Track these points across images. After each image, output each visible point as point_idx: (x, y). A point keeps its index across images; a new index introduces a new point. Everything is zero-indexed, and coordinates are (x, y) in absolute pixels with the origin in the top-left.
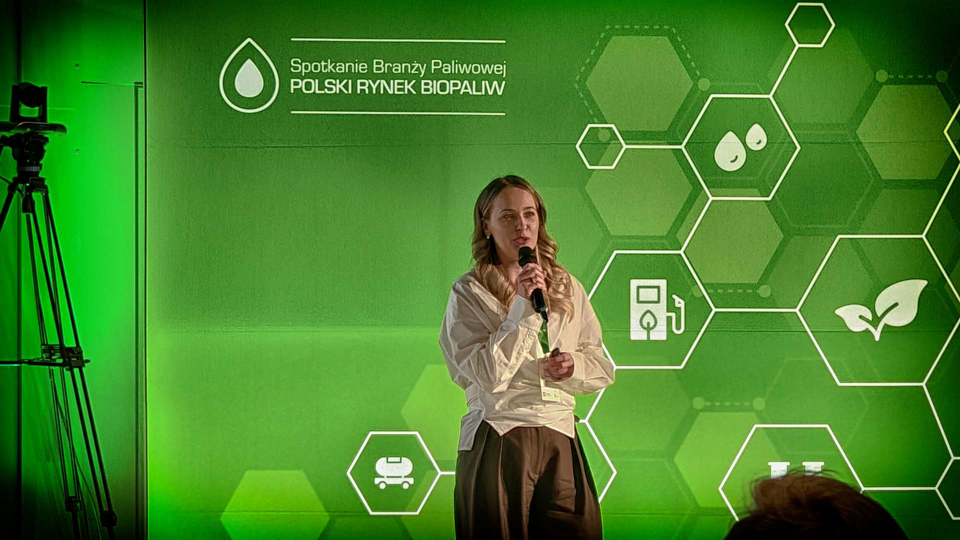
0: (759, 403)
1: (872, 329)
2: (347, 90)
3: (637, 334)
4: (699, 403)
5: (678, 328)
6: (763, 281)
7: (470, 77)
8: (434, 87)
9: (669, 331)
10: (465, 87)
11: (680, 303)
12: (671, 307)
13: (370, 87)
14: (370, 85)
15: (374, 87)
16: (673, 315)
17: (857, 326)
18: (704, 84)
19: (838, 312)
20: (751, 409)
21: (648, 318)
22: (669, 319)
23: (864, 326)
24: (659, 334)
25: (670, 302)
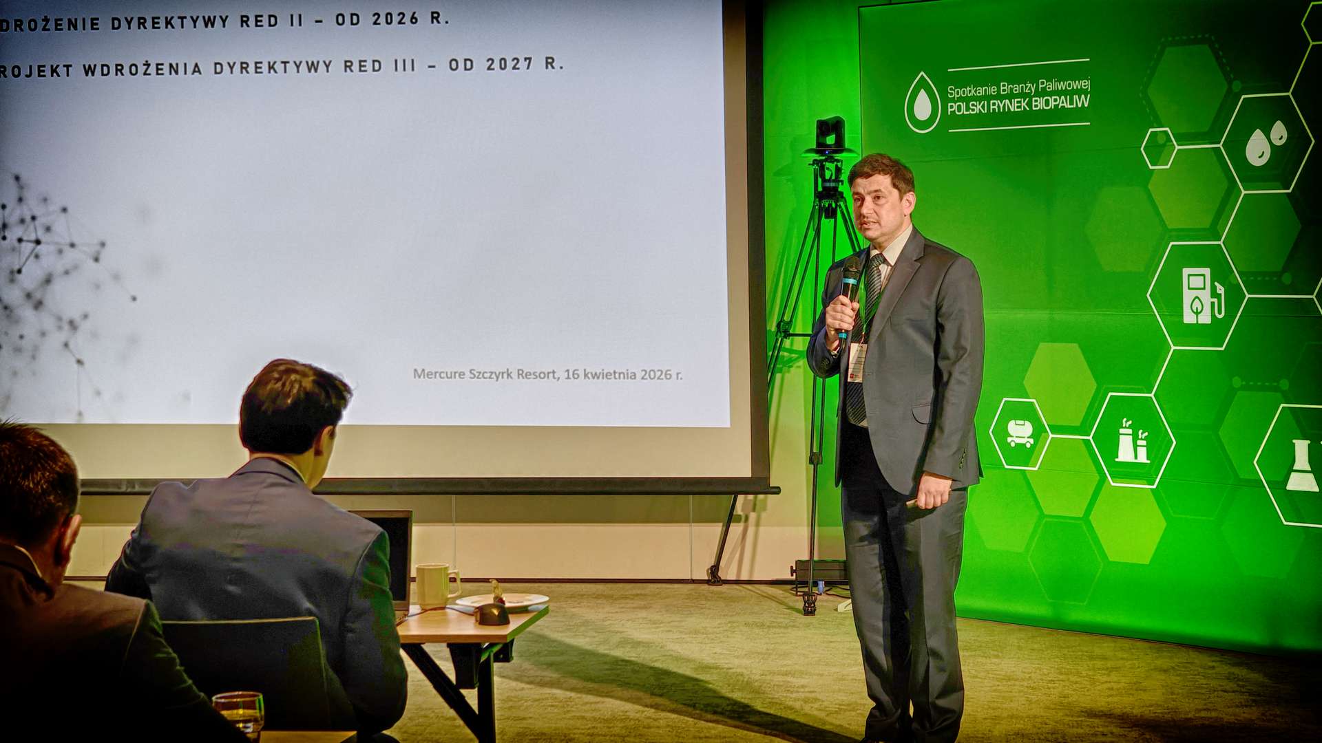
0: (1285, 384)
2: (984, 110)
3: (1189, 318)
4: (1237, 382)
5: (1220, 313)
6: (1285, 270)
7: (1064, 93)
8: (1039, 104)
9: (1213, 315)
10: (1063, 102)
11: (1221, 289)
12: (1214, 294)
13: (999, 107)
14: (998, 104)
15: (1001, 106)
16: (1215, 300)
18: (1236, 86)
20: (1276, 389)
21: (1197, 304)
22: (1213, 303)
24: (1205, 319)
25: (1213, 288)
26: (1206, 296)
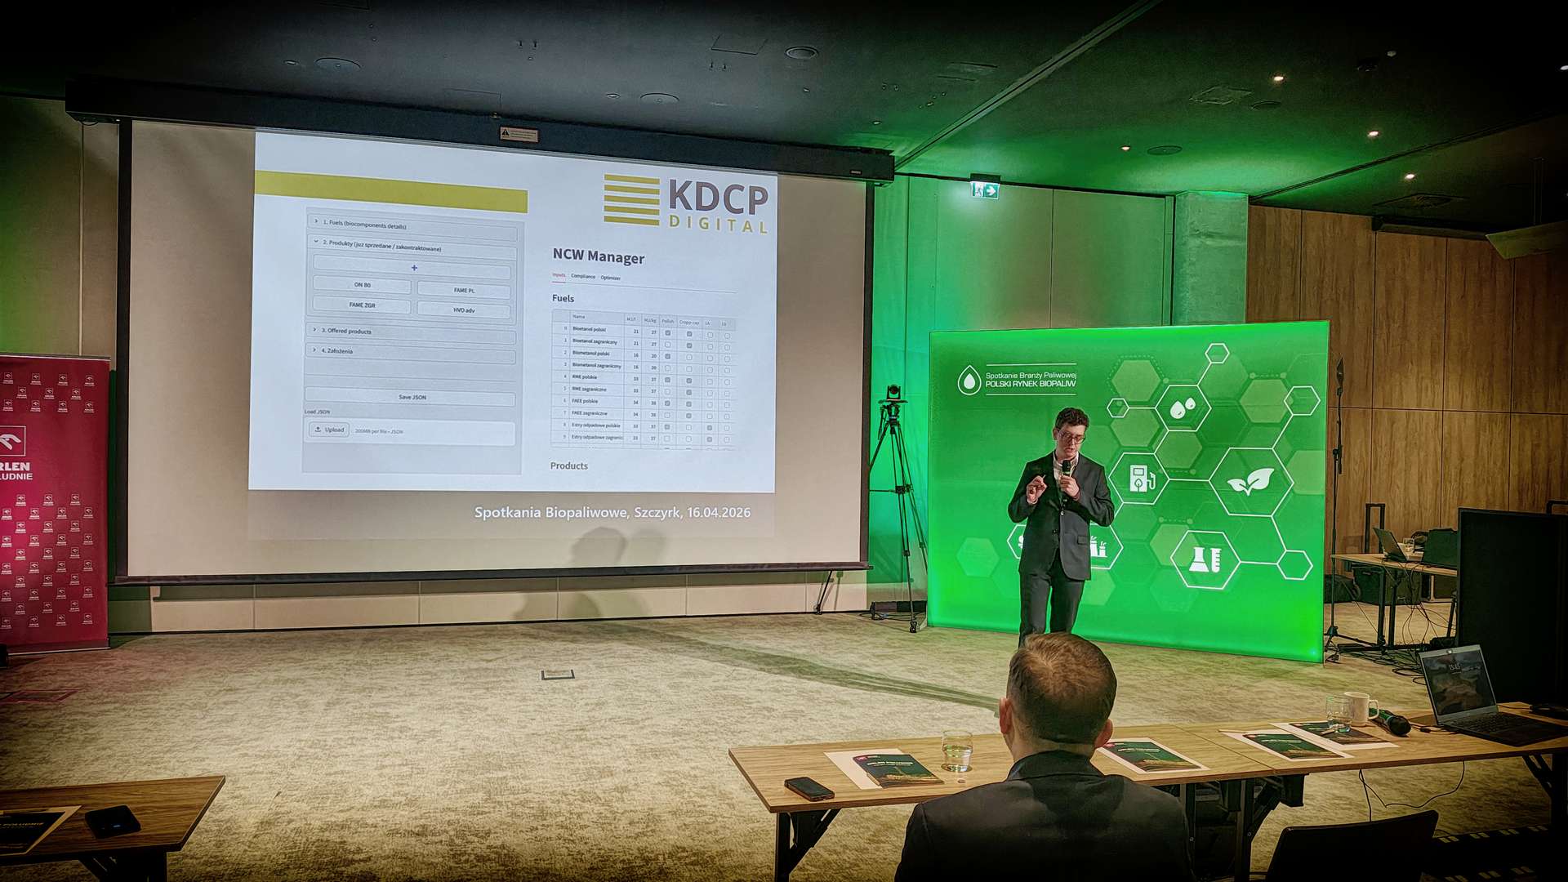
0: (1190, 521)
1: (1246, 490)
2: (1009, 385)
3: (1133, 488)
4: (1161, 520)
6: (1192, 468)
7: (1060, 379)
8: (1046, 384)
10: (1059, 384)
11: (1153, 476)
12: (1149, 477)
14: (1018, 383)
15: (1020, 384)
16: (1150, 481)
17: (1238, 488)
18: (1166, 381)
19: (1229, 482)
20: (1186, 523)
21: (1139, 482)
22: (1148, 483)
23: (1241, 489)
24: (1144, 489)
25: (1149, 476)
26: (1144, 479)
